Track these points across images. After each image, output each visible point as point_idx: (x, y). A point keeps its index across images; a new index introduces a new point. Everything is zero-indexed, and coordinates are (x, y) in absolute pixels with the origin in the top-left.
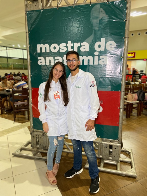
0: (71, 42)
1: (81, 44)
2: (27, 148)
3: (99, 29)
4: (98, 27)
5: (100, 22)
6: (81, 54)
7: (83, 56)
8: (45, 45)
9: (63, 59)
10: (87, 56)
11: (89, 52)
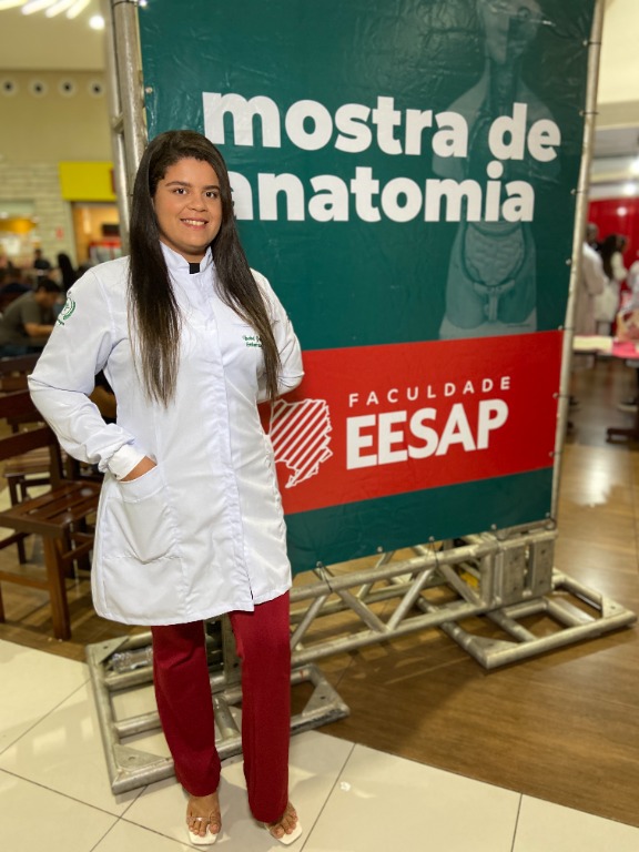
0: (391, 100)
1: (437, 116)
3: (507, 60)
4: (503, 50)
6: (436, 168)
7: (442, 178)
8: (252, 100)
9: (352, 191)
10: (459, 181)
11: (468, 160)
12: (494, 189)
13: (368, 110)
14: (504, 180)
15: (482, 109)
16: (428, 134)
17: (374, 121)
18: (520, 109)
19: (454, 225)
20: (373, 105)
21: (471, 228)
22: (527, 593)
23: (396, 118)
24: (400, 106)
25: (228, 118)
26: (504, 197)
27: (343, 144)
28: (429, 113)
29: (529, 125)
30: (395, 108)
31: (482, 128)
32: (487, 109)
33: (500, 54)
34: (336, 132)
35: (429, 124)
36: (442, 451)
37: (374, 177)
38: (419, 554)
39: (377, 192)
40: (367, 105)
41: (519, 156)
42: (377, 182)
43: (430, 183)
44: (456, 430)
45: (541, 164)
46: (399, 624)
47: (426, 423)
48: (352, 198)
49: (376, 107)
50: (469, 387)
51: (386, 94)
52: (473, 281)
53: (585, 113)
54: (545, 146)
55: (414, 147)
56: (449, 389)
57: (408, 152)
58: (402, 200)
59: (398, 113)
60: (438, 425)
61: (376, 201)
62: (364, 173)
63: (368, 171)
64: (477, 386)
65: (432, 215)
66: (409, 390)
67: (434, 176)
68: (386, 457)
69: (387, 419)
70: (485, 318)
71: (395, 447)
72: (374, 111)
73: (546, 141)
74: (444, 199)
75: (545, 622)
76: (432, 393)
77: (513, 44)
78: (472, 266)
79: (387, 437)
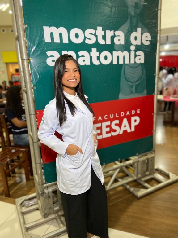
0: (101, 28)
1: (115, 32)
3: (135, 15)
6: (116, 48)
7: (117, 51)
8: (58, 29)
9: (91, 56)
10: (122, 52)
11: (125, 45)
12: (133, 53)
13: (95, 31)
14: (135, 51)
15: (128, 30)
16: (113, 38)
17: (96, 34)
18: (139, 30)
19: (122, 65)
20: (96, 29)
21: (126, 66)
22: (147, 173)
23: (103, 33)
24: (104, 29)
25: (52, 34)
26: (136, 56)
27: (87, 41)
28: (113, 31)
29: (142, 34)
30: (103, 30)
31: (128, 36)
32: (130, 30)
33: (133, 13)
34: (85, 38)
35: (113, 35)
36: (121, 133)
37: (97, 51)
38: (116, 164)
39: (98, 56)
40: (94, 29)
41: (139, 43)
42: (98, 53)
43: (114, 53)
44: (125, 126)
45: (146, 46)
46: (111, 186)
47: (116, 125)
48: (91, 58)
49: (97, 30)
50: (128, 113)
51: (100, 25)
52: (128, 81)
53: (158, 30)
54: (147, 41)
55: (109, 42)
56: (122, 114)
57: (107, 43)
58: (106, 58)
59: (104, 32)
60: (120, 125)
61: (98, 58)
62: (94, 50)
63: (96, 49)
64: (130, 112)
65: (115, 62)
66: (111, 115)
67: (115, 50)
68: (105, 136)
69: (105, 124)
70: (132, 92)
71: (107, 133)
72: (96, 31)
73: (147, 39)
74: (118, 57)
75: (153, 181)
76: (118, 115)
77: (136, 10)
78: (127, 77)
79: (105, 130)
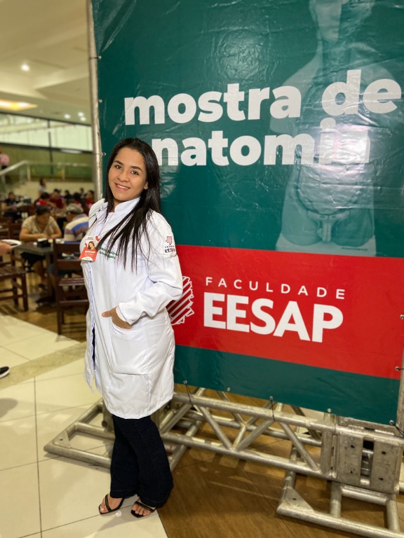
0: (237, 86)
1: (274, 91)
2: (89, 428)
3: (339, 39)
4: (335, 32)
5: (343, 12)
6: (272, 127)
7: (278, 135)
8: (150, 98)
9: (209, 147)
11: (302, 119)
13: (221, 94)
16: (266, 105)
17: (225, 101)
20: (223, 90)
21: (304, 170)
23: (240, 96)
24: (244, 88)
25: (137, 110)
27: (203, 118)
28: (267, 89)
29: (363, 87)
30: (240, 90)
33: (333, 36)
34: (199, 111)
35: (267, 97)
36: (279, 333)
37: (224, 137)
39: (226, 146)
40: (220, 91)
42: (226, 140)
43: (268, 138)
44: (292, 321)
47: (264, 309)
48: (209, 152)
49: (226, 91)
50: (303, 290)
51: (234, 81)
52: (308, 209)
54: (384, 101)
56: (285, 288)
57: (250, 118)
58: (245, 151)
59: (243, 93)
61: (226, 152)
62: (217, 135)
63: (220, 133)
64: (312, 290)
65: (270, 160)
68: (232, 325)
69: (233, 300)
71: (239, 320)
72: (225, 94)
73: (384, 96)
74: (280, 149)
77: (346, 24)
78: (306, 198)
79: (233, 313)
